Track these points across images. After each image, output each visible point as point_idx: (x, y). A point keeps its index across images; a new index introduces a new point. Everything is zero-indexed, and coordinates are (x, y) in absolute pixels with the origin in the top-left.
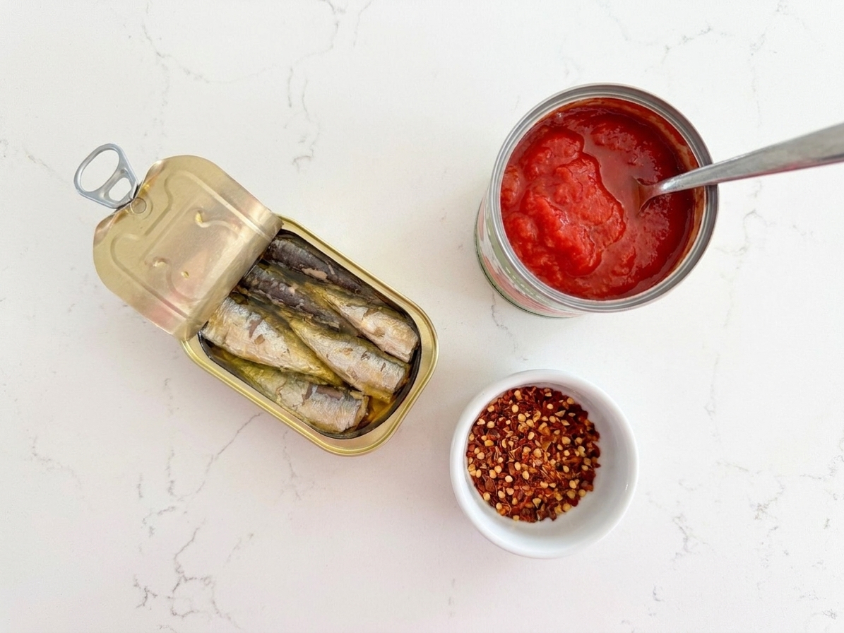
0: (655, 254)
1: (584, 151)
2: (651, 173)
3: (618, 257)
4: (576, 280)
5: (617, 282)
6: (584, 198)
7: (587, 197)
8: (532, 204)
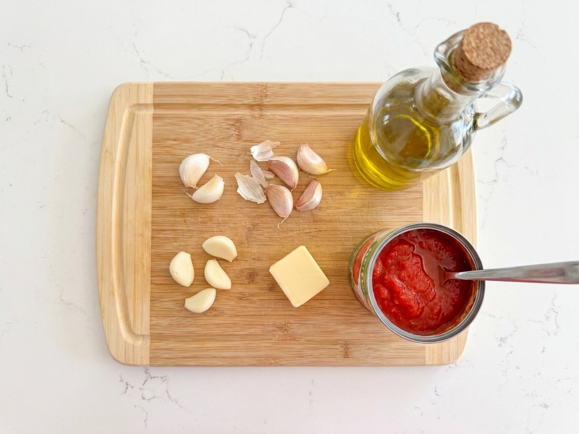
0: (451, 308)
1: (414, 252)
2: (452, 266)
3: (432, 310)
4: (411, 321)
5: (432, 323)
6: (415, 278)
7: (417, 278)
8: (387, 280)
